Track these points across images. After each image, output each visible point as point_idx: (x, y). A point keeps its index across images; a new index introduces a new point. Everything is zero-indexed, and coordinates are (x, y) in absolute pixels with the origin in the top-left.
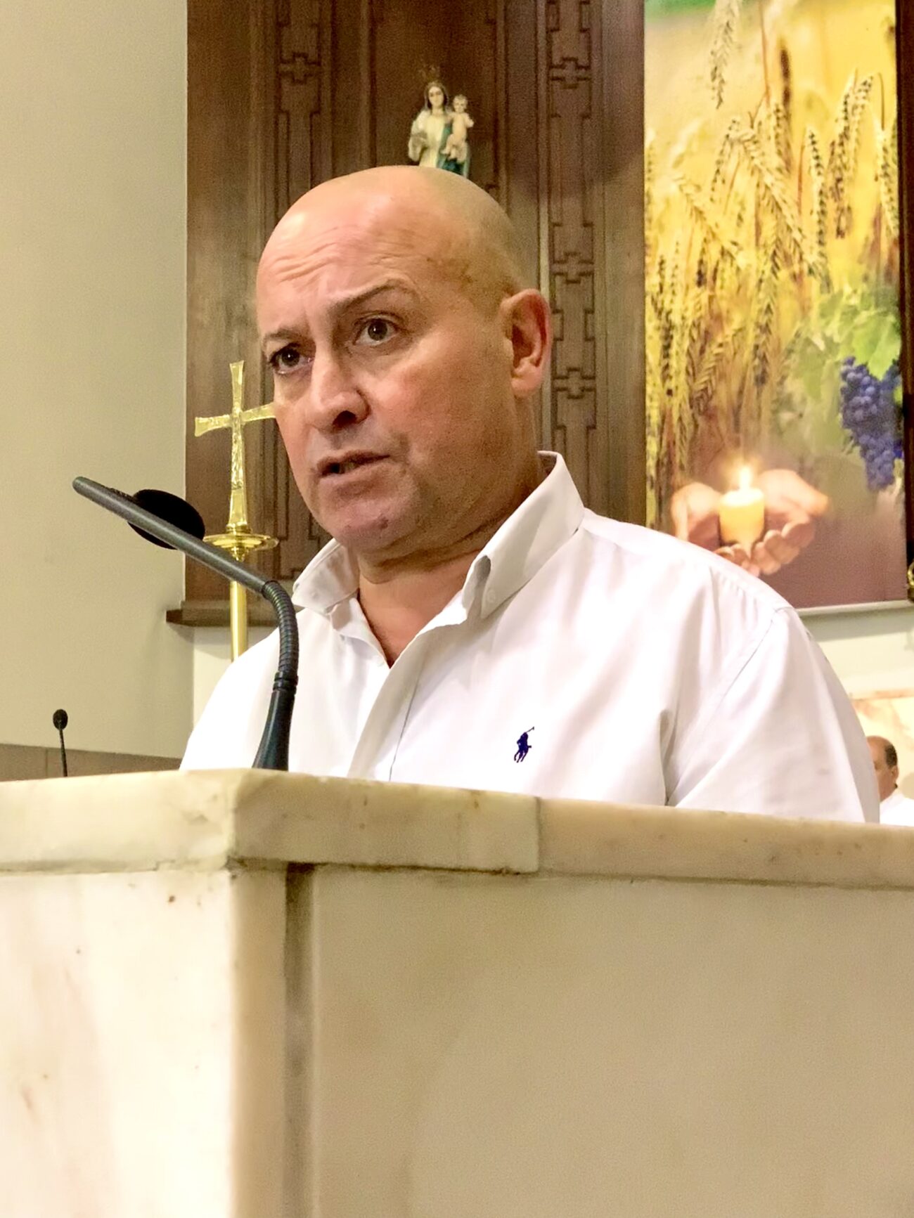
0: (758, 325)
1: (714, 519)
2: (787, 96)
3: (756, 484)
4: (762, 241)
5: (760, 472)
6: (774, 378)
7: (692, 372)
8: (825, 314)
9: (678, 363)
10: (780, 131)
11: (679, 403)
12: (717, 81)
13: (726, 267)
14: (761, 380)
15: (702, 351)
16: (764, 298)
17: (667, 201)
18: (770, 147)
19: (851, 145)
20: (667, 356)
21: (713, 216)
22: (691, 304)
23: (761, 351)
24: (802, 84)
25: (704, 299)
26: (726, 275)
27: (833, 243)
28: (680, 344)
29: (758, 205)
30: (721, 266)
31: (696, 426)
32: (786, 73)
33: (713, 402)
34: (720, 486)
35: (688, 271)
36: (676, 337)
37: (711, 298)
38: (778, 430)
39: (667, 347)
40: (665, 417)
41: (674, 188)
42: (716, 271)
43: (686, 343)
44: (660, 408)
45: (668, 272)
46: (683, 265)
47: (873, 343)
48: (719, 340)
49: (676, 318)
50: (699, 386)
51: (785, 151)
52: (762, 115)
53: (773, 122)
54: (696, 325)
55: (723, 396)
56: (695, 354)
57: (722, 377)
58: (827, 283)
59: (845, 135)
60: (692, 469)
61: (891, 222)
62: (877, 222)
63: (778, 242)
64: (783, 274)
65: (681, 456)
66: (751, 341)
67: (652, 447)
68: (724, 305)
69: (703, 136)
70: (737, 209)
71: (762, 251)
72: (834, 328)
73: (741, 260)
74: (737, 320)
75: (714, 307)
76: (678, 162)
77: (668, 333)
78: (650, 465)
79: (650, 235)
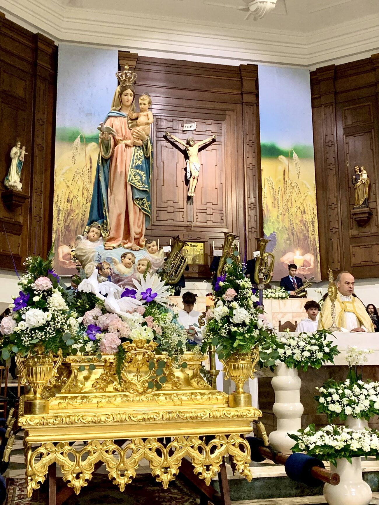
0: (82, 214)
2: (91, 167)
4: (84, 196)
7: (65, 221)
9: (61, 218)
10: (89, 174)
11: (61, 227)
12: (74, 159)
13: (74, 199)
15: (68, 217)
16: (83, 208)
17: (60, 182)
18: (86, 177)
20: (59, 216)
21: (72, 188)
22: (65, 206)
23: (83, 219)
25: (69, 206)
26: (75, 201)
28: (62, 214)
29: (83, 188)
30: (73, 199)
31: (65, 233)
32: (91, 162)
33: (70, 228)
35: (65, 199)
36: (61, 212)
37: (70, 206)
39: (58, 214)
40: (57, 230)
41: (62, 180)
42: (72, 200)
43: (64, 214)
44: (56, 227)
45: (60, 198)
46: (64, 197)
48: (72, 215)
49: (61, 208)
50: (67, 224)
51: (90, 179)
52: (85, 169)
53: (87, 171)
54: (66, 211)
55: (73, 227)
56: (66, 217)
57: (73, 223)
60: (64, 242)
65: (61, 239)
66: (80, 216)
67: (54, 235)
68: (74, 208)
69: (70, 170)
70: (78, 188)
71: (84, 198)
73: (78, 199)
74: (77, 212)
75: (71, 207)
76: (63, 174)
77: (59, 211)
78: (53, 239)
79: (55, 188)
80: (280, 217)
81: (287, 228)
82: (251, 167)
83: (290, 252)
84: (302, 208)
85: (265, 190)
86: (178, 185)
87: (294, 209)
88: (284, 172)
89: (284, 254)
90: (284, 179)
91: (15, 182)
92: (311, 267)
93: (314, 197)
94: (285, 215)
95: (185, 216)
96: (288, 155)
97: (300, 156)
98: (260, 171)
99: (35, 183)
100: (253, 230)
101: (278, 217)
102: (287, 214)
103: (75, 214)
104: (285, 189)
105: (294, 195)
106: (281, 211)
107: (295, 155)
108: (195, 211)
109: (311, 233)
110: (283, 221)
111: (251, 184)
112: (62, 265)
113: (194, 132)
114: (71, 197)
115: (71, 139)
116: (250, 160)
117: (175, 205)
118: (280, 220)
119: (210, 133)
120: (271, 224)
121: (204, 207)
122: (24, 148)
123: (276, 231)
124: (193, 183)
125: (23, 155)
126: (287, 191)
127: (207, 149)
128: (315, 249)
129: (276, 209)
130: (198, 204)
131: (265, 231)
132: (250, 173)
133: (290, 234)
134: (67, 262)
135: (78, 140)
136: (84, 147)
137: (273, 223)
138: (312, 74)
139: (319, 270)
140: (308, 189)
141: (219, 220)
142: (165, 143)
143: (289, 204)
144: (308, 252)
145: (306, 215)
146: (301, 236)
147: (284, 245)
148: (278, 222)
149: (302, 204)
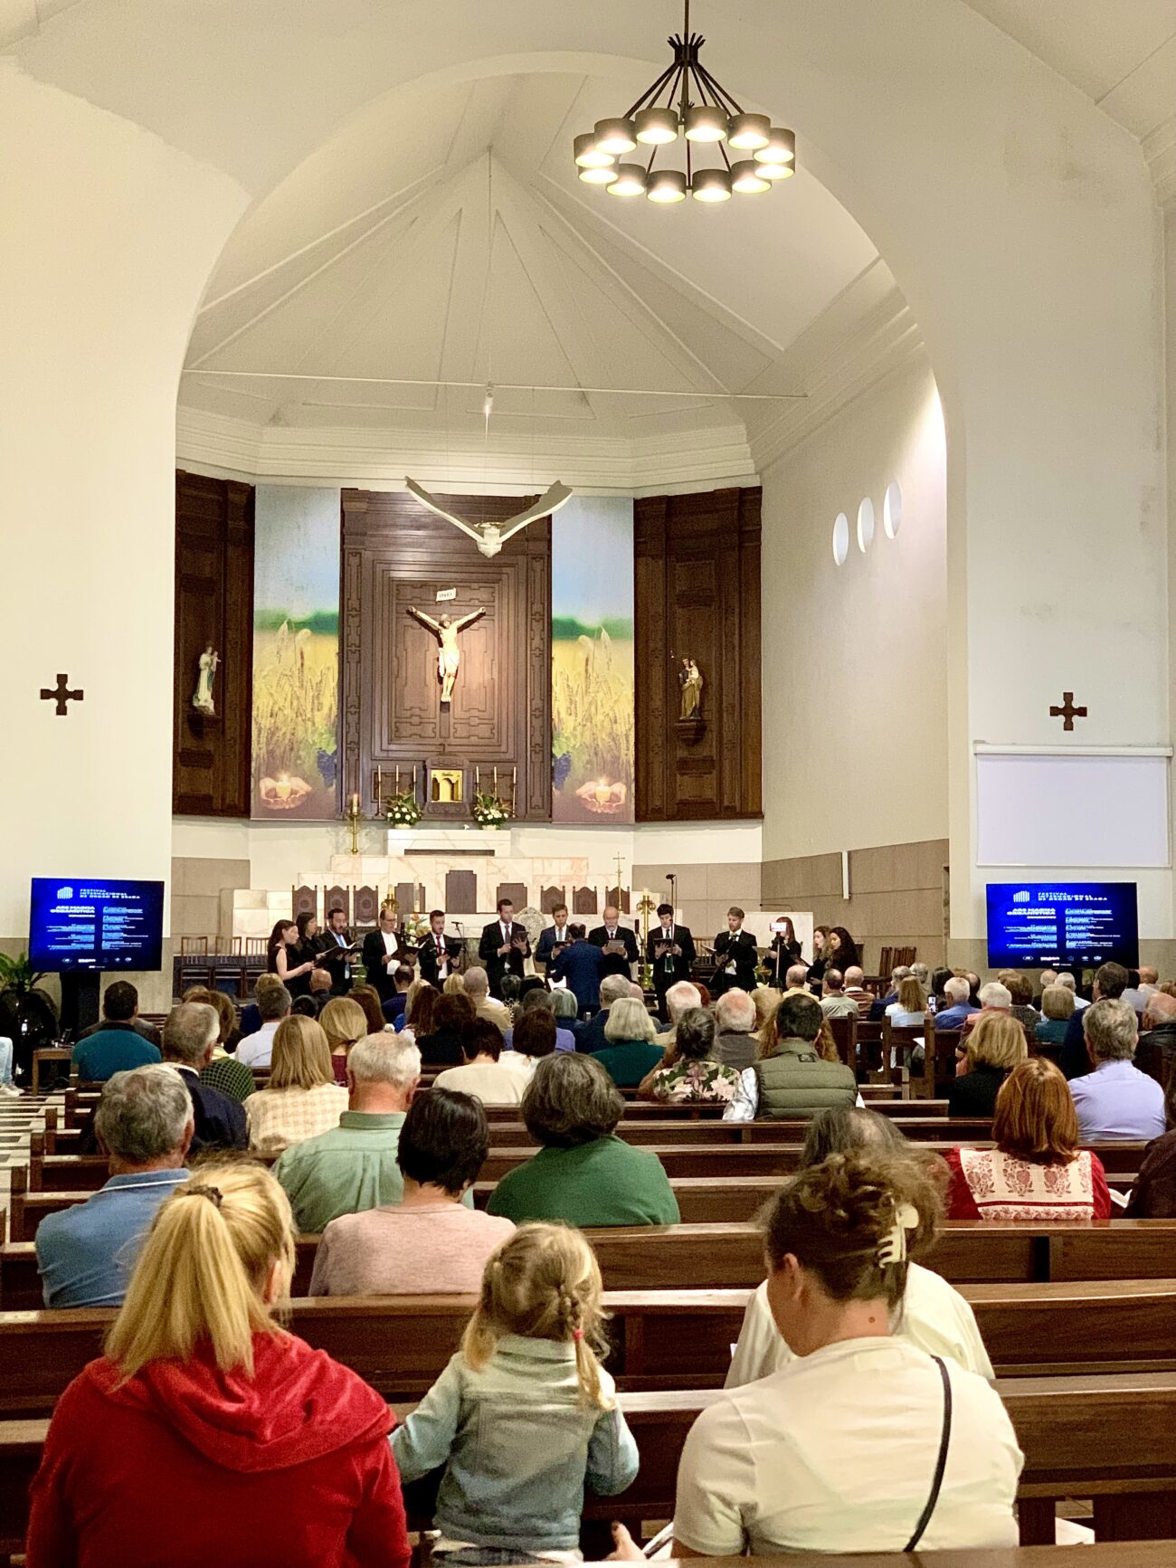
0: (291, 733)
1: (274, 789)
2: (302, 665)
3: (289, 781)
4: (293, 707)
5: (290, 777)
6: (296, 749)
7: (268, 744)
8: (313, 733)
9: (263, 740)
10: (300, 675)
11: (262, 753)
12: (279, 655)
13: (280, 713)
14: (292, 749)
15: (272, 738)
16: (292, 725)
17: (260, 689)
18: (296, 680)
19: (323, 685)
21: (276, 696)
22: (268, 723)
23: (291, 741)
24: (307, 663)
25: (273, 722)
26: (280, 715)
27: (316, 713)
28: (264, 734)
29: (292, 696)
31: (270, 760)
32: (302, 658)
33: (275, 754)
34: (276, 779)
35: (267, 712)
36: (263, 732)
37: (275, 722)
38: (296, 765)
39: (259, 737)
40: (258, 756)
41: (263, 685)
42: (277, 713)
43: (266, 735)
44: (256, 753)
45: (260, 711)
46: (265, 710)
47: (328, 745)
48: (278, 735)
49: (262, 726)
50: (271, 748)
51: (301, 682)
52: (294, 669)
53: (298, 672)
54: (270, 729)
55: (278, 752)
56: (269, 739)
57: (278, 746)
58: (314, 724)
59: (321, 682)
60: (267, 773)
61: (335, 710)
62: (331, 709)
63: (298, 709)
64: (300, 719)
65: (263, 769)
66: (288, 736)
67: (253, 764)
68: (279, 725)
69: (274, 671)
70: (285, 696)
71: (292, 711)
72: (316, 738)
73: (286, 712)
74: (283, 730)
75: (276, 724)
76: (264, 677)
77: (260, 731)
78: (253, 770)
79: (254, 698)
80: (579, 728)
81: (588, 743)
82: (537, 652)
83: (590, 780)
84: (611, 715)
85: (556, 689)
86: (428, 683)
87: (600, 717)
88: (587, 660)
89: (582, 783)
90: (587, 671)
91: (206, 701)
92: (621, 802)
93: (632, 698)
94: (585, 725)
95: (437, 730)
96: (594, 634)
97: (610, 635)
98: (550, 659)
99: (228, 695)
100: (538, 749)
101: (575, 729)
102: (588, 724)
103: (281, 733)
104: (587, 687)
105: (600, 695)
106: (579, 720)
107: (604, 634)
108: (452, 721)
109: (623, 752)
110: (582, 735)
111: (537, 678)
112: (264, 805)
113: (454, 603)
114: (276, 709)
115: (275, 625)
116: (537, 642)
117: (423, 714)
118: (578, 733)
119: (477, 603)
120: (564, 740)
121: (467, 715)
122: (216, 653)
123: (570, 750)
124: (448, 682)
125: (215, 664)
126: (590, 690)
127: (472, 627)
128: (628, 775)
129: (573, 717)
130: (456, 711)
131: (554, 751)
132: (537, 662)
133: (592, 753)
134: (272, 801)
135: (285, 624)
136: (292, 636)
137: (567, 738)
138: (638, 504)
139: (633, 807)
140: (623, 685)
141: (487, 734)
142: (410, 621)
143: (593, 709)
144: (618, 781)
145: (618, 725)
146: (608, 757)
147: (582, 771)
148: (575, 737)
149: (612, 709)
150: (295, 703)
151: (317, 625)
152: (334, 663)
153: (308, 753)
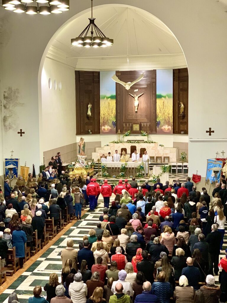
1: (104, 129)
3: (107, 127)
6: (108, 121)
8: (111, 118)
9: (102, 119)
11: (102, 122)
12: (105, 103)
15: (104, 119)
19: (113, 109)
21: (104, 111)
22: (103, 116)
23: (107, 119)
27: (112, 114)
28: (102, 118)
32: (109, 104)
34: (105, 127)
35: (103, 114)
38: (108, 124)
41: (102, 109)
42: (105, 114)
45: (101, 114)
47: (114, 120)
51: (109, 108)
52: (108, 106)
55: (105, 121)
58: (111, 116)
61: (115, 113)
64: (109, 115)
65: (102, 125)
67: (100, 124)
69: (104, 106)
70: (106, 111)
71: (107, 114)
74: (106, 117)
79: (100, 112)
82: (154, 101)
83: (164, 126)
84: (168, 113)
85: (157, 108)
86: (133, 108)
88: (163, 102)
89: (162, 126)
90: (163, 104)
92: (170, 130)
93: (172, 109)
95: (135, 116)
96: (165, 97)
97: (168, 97)
98: (156, 102)
100: (154, 120)
102: (164, 115)
104: (164, 107)
105: (166, 109)
106: (162, 114)
107: (167, 97)
108: (138, 115)
109: (171, 120)
110: (162, 117)
111: (154, 106)
112: (103, 131)
113: (137, 92)
115: (104, 98)
116: (154, 99)
117: (132, 114)
119: (142, 92)
121: (140, 114)
123: (160, 120)
124: (136, 107)
125: (91, 106)
128: (171, 125)
129: (161, 114)
131: (157, 120)
132: (154, 103)
133: (164, 120)
135: (106, 98)
136: (107, 100)
137: (159, 118)
138: (174, 70)
139: (172, 131)
140: (171, 107)
141: (145, 117)
142: (130, 96)
143: (165, 112)
145: (170, 115)
146: (168, 121)
147: (162, 124)
148: (161, 117)
149: (168, 112)
150: (108, 112)
151: (112, 97)
152: (115, 105)
153: (111, 122)
